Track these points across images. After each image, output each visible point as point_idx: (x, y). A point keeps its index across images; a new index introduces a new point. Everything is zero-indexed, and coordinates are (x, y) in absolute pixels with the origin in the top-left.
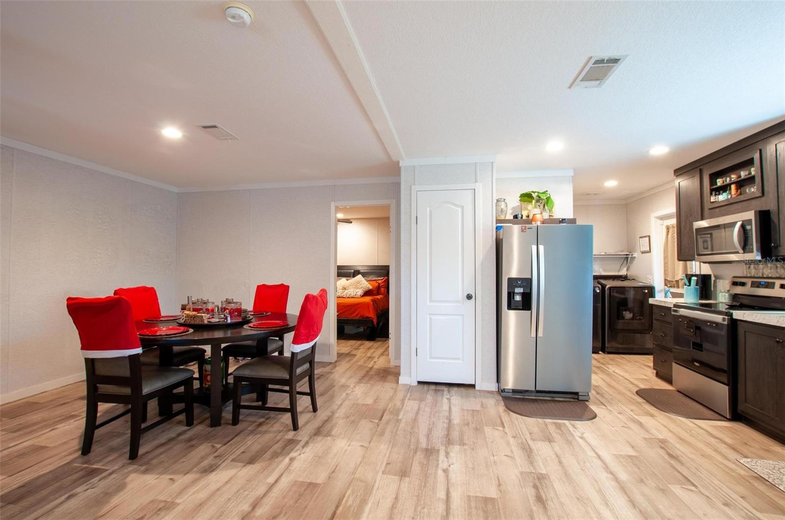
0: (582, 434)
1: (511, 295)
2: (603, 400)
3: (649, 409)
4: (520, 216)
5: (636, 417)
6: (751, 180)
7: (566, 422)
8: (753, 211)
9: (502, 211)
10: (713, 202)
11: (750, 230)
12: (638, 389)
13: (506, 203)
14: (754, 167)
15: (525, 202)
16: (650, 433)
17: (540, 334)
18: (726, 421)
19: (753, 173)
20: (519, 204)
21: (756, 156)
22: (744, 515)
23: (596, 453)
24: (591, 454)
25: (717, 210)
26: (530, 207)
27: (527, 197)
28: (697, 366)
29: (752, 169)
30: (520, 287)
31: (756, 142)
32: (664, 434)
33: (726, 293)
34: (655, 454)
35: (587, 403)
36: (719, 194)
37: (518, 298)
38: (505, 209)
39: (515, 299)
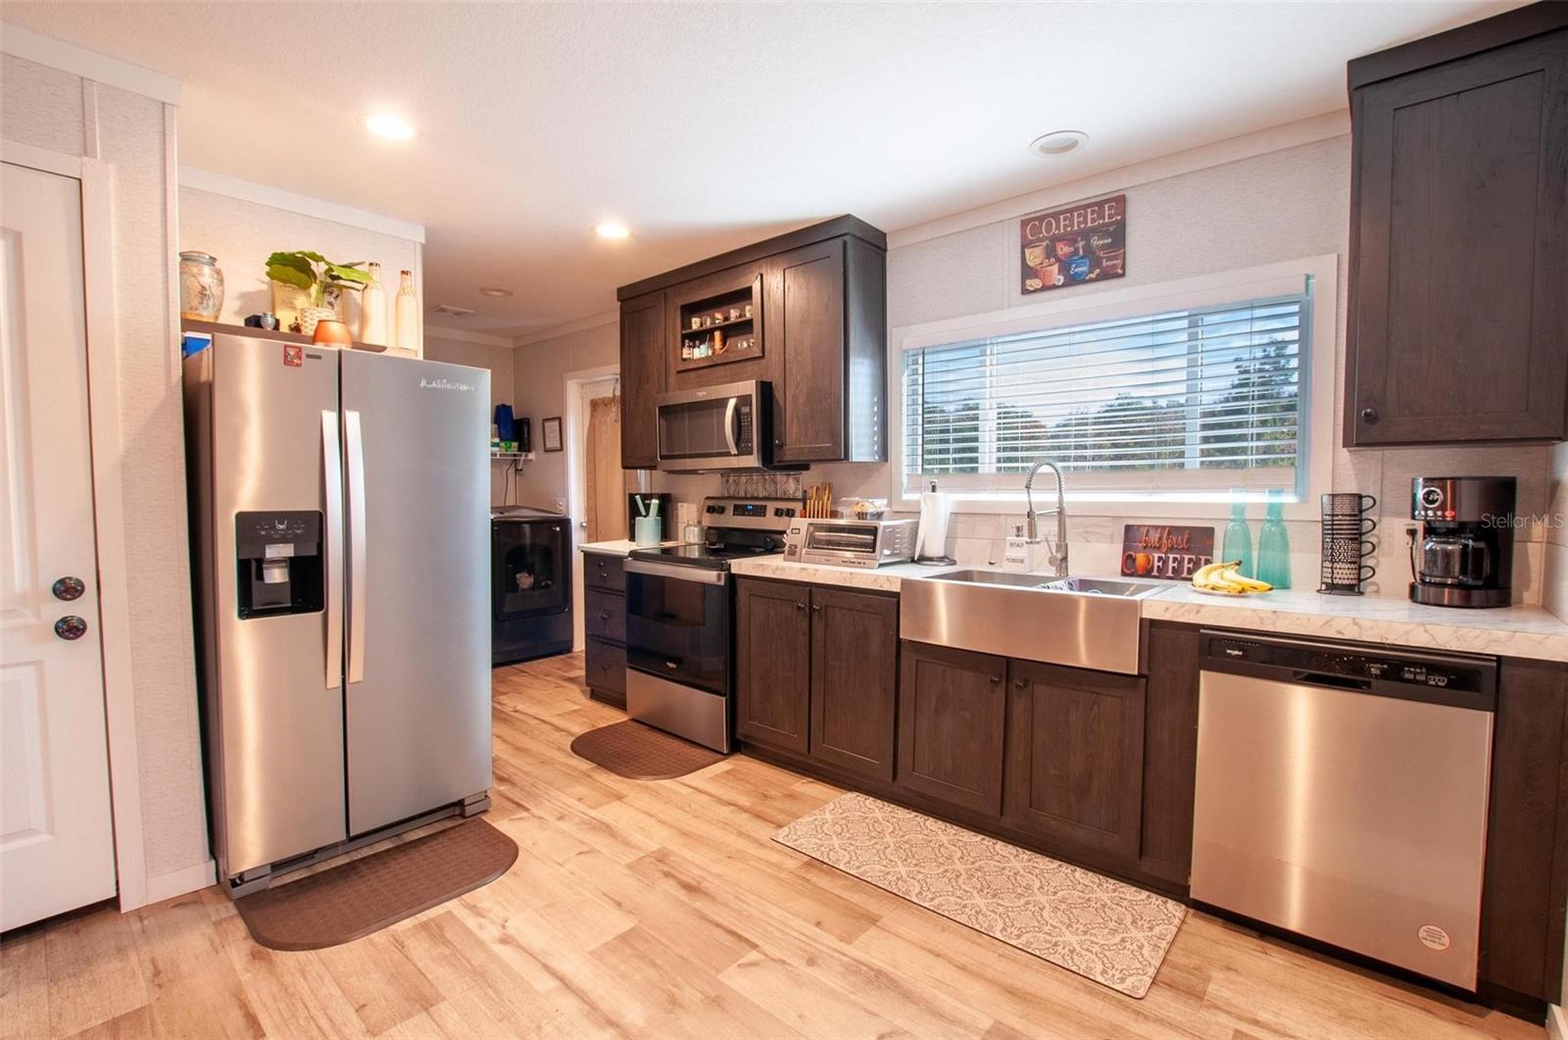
0: (503, 927)
1: (249, 570)
2: (516, 795)
3: (611, 784)
4: (270, 321)
5: (593, 813)
6: (745, 327)
7: (452, 905)
8: (754, 381)
9: (203, 293)
10: (685, 360)
11: (746, 414)
12: (573, 739)
13: (218, 272)
14: (751, 304)
15: (285, 281)
16: (633, 847)
17: (356, 674)
18: (722, 760)
19: (748, 315)
20: (265, 287)
21: (756, 287)
22: (839, 968)
23: (554, 974)
24: (544, 983)
25: (692, 375)
26: (301, 301)
27: (293, 269)
28: (673, 668)
29: (748, 308)
30: (284, 540)
31: (756, 260)
32: (656, 838)
33: (695, 526)
34: (661, 900)
35: (484, 818)
36: (694, 347)
37: (276, 576)
38: (215, 290)
39: (267, 581)
